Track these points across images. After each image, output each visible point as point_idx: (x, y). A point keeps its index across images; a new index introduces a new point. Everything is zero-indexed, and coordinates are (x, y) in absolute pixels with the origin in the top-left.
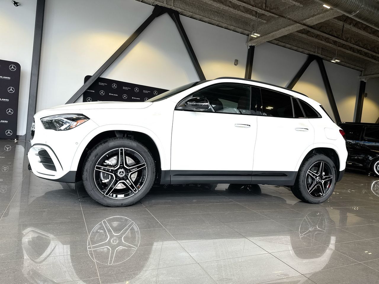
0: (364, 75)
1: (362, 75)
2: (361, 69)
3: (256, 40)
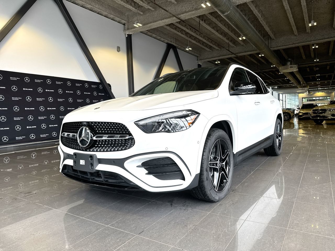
0: (200, 60)
2: (198, 55)
3: (134, 29)
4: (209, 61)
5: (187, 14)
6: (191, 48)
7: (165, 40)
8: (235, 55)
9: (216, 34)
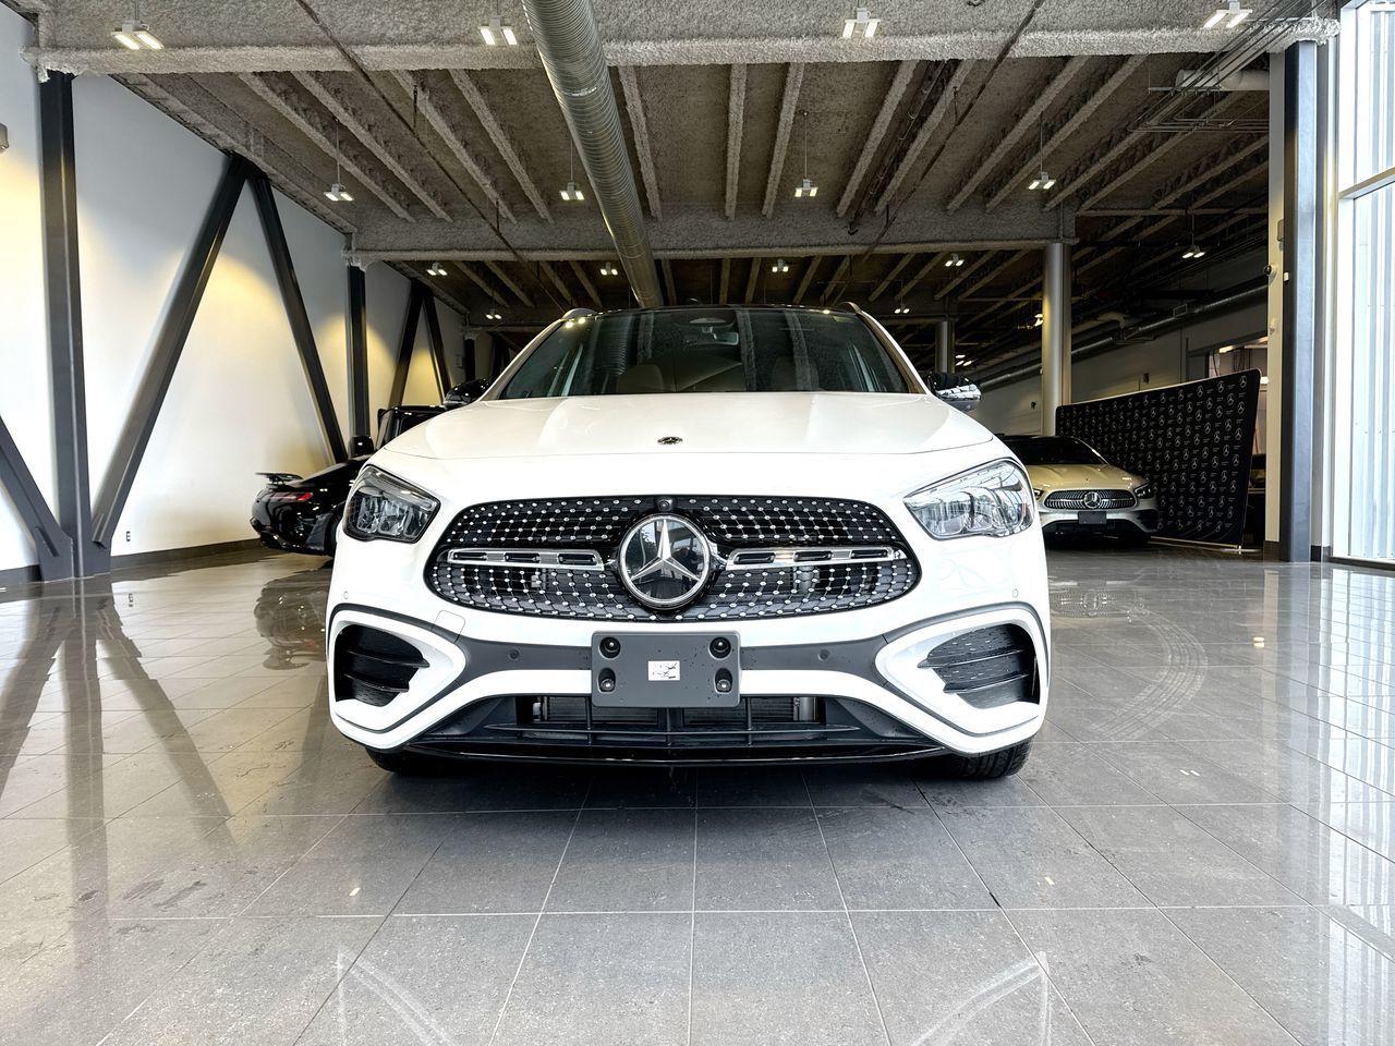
0: (357, 249)
1: (354, 248)
2: (350, 228)
3: (94, 54)
4: (388, 263)
5: (397, 50)
6: (350, 193)
7: (222, 133)
8: (515, 254)
9: (458, 156)
